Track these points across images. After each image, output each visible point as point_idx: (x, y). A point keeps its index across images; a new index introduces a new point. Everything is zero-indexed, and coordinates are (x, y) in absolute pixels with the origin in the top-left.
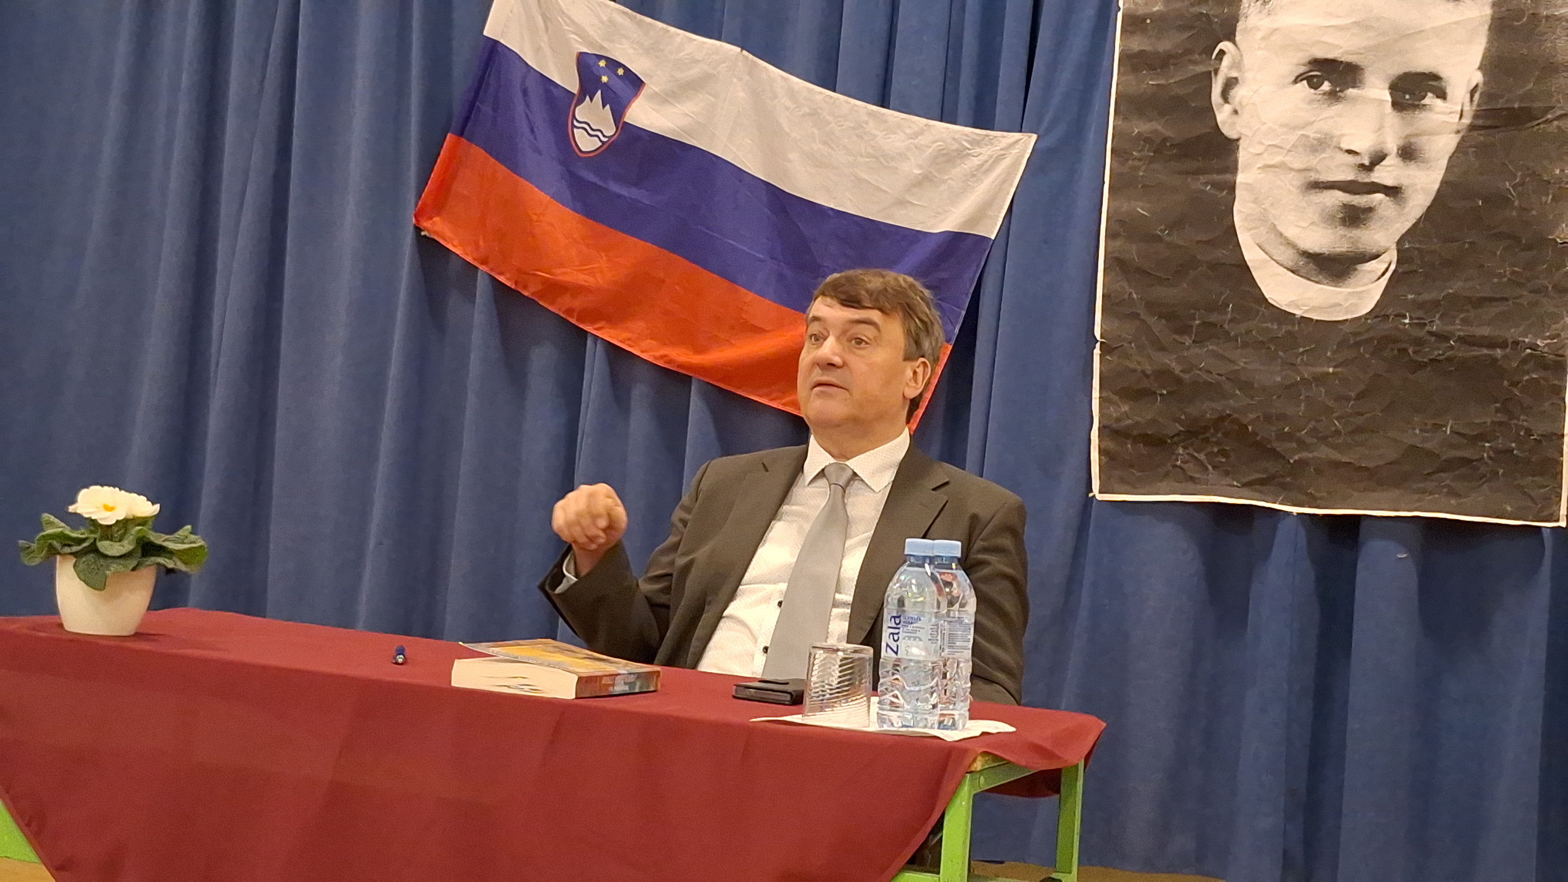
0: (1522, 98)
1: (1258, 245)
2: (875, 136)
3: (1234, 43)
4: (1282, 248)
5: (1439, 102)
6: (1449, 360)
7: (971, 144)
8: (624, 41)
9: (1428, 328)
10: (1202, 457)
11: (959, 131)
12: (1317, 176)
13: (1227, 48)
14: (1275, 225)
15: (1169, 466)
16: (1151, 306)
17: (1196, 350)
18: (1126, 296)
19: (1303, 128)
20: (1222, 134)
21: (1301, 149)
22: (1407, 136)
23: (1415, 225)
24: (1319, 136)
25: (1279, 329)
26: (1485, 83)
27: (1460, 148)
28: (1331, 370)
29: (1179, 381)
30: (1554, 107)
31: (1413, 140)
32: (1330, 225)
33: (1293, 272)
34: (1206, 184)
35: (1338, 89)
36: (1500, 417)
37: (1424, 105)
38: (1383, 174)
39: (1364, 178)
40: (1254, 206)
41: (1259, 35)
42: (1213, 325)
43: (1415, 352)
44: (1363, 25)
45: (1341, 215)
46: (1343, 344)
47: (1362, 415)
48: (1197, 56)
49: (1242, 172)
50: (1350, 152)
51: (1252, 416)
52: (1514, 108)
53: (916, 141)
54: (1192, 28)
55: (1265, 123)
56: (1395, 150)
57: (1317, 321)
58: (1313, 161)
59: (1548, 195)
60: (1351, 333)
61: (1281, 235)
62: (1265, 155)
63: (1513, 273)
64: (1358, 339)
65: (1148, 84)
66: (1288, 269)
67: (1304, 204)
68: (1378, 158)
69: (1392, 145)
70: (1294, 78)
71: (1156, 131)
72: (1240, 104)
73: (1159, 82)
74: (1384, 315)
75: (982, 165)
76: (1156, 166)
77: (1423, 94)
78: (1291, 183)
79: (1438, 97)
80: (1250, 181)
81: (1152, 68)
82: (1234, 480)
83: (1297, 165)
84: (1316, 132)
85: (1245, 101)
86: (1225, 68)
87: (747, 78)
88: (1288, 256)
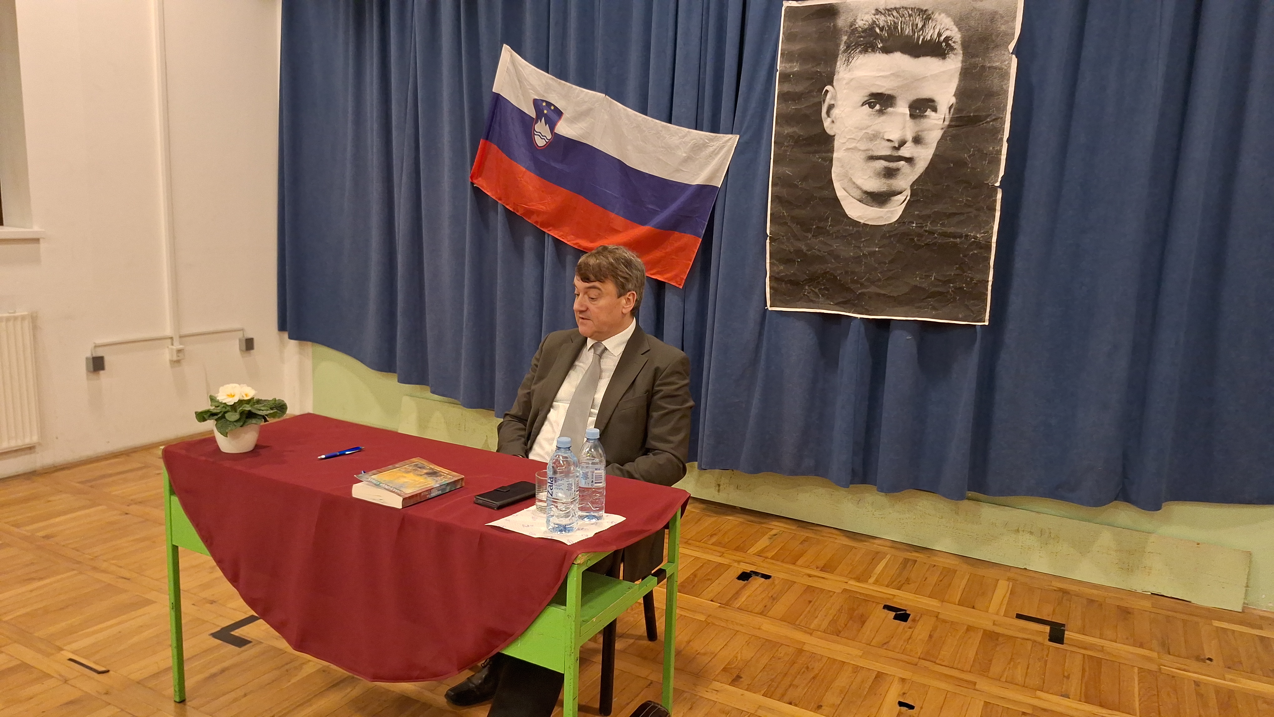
0: (975, 111)
1: (843, 188)
2: (666, 137)
3: (833, 86)
4: (855, 190)
5: (933, 114)
6: (935, 244)
7: (709, 141)
8: (553, 92)
9: (924, 228)
10: (817, 290)
11: (703, 134)
12: (872, 153)
13: (829, 88)
14: (851, 179)
15: (802, 295)
16: (793, 218)
17: (814, 240)
18: (781, 214)
19: (866, 128)
20: (827, 133)
21: (865, 140)
22: (917, 132)
23: (920, 177)
24: (874, 132)
25: (853, 230)
26: (957, 103)
27: (943, 137)
28: (877, 249)
29: (806, 254)
30: (991, 115)
31: (920, 133)
32: (879, 177)
33: (860, 201)
34: (819, 158)
35: (883, 108)
36: (958, 272)
37: (926, 116)
38: (906, 151)
39: (896, 154)
40: (841, 169)
41: (845, 82)
42: (822, 228)
43: (917, 240)
44: (896, 75)
45: (883, 173)
46: (883, 237)
47: (892, 270)
48: (815, 94)
49: (837, 152)
50: (889, 140)
51: (840, 272)
52: (970, 116)
53: (683, 140)
54: (812, 79)
55: (847, 127)
56: (911, 139)
57: (871, 225)
58: (870, 145)
59: (986, 161)
60: (887, 231)
61: (854, 183)
62: (847, 143)
63: (967, 200)
64: (892, 234)
65: (791, 108)
66: (858, 200)
67: (865, 167)
68: (903, 143)
69: (909, 137)
70: (861, 104)
71: (794, 132)
72: (835, 117)
73: (797, 107)
74: (903, 222)
75: (714, 151)
76: (795, 150)
77: (926, 109)
78: (859, 157)
79: (933, 111)
80: (839, 157)
81: (794, 100)
82: (831, 301)
83: (863, 148)
84: (871, 131)
85: (837, 116)
86: (828, 100)
87: (609, 109)
88: (858, 194)
